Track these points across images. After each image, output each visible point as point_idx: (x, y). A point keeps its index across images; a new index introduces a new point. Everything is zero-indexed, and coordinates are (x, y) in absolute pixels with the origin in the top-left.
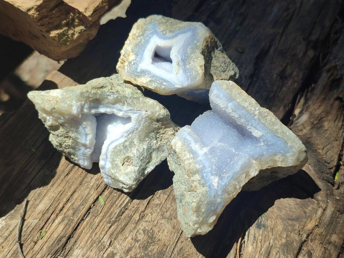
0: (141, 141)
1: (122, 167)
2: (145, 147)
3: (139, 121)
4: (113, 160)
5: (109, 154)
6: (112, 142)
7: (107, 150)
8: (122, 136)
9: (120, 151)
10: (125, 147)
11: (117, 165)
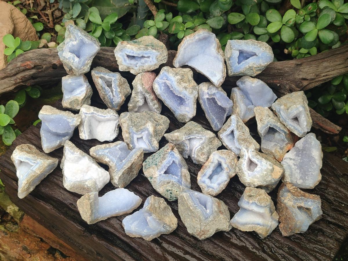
0: (207, 146)
1: (201, 157)
2: (208, 148)
3: (205, 139)
4: (197, 154)
5: (196, 152)
6: (196, 148)
7: (195, 151)
8: (199, 145)
9: (200, 151)
10: (201, 149)
11: (199, 156)
